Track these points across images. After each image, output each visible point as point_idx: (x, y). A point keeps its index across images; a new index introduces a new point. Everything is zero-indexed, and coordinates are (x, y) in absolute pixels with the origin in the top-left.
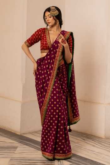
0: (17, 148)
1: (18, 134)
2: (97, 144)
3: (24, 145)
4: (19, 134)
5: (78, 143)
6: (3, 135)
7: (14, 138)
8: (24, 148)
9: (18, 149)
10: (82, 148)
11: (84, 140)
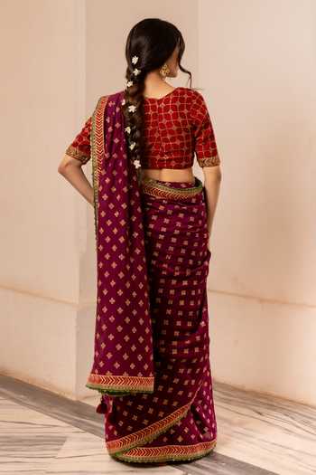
0: (64, 441)
1: (69, 397)
2: (299, 425)
3: (87, 431)
4: (74, 399)
5: (240, 424)
6: (30, 403)
7: (57, 411)
8: (84, 440)
9: (66, 445)
10: (254, 440)
11: (260, 414)
